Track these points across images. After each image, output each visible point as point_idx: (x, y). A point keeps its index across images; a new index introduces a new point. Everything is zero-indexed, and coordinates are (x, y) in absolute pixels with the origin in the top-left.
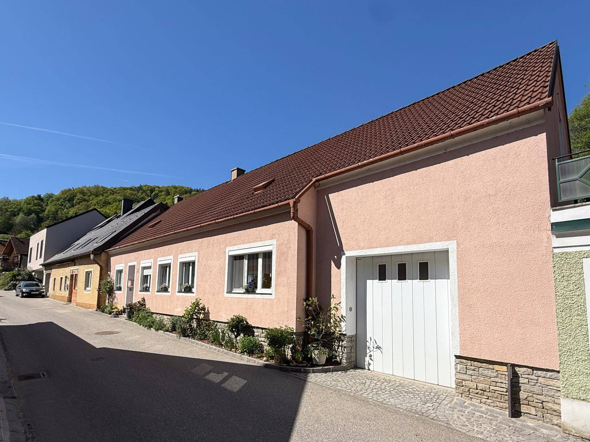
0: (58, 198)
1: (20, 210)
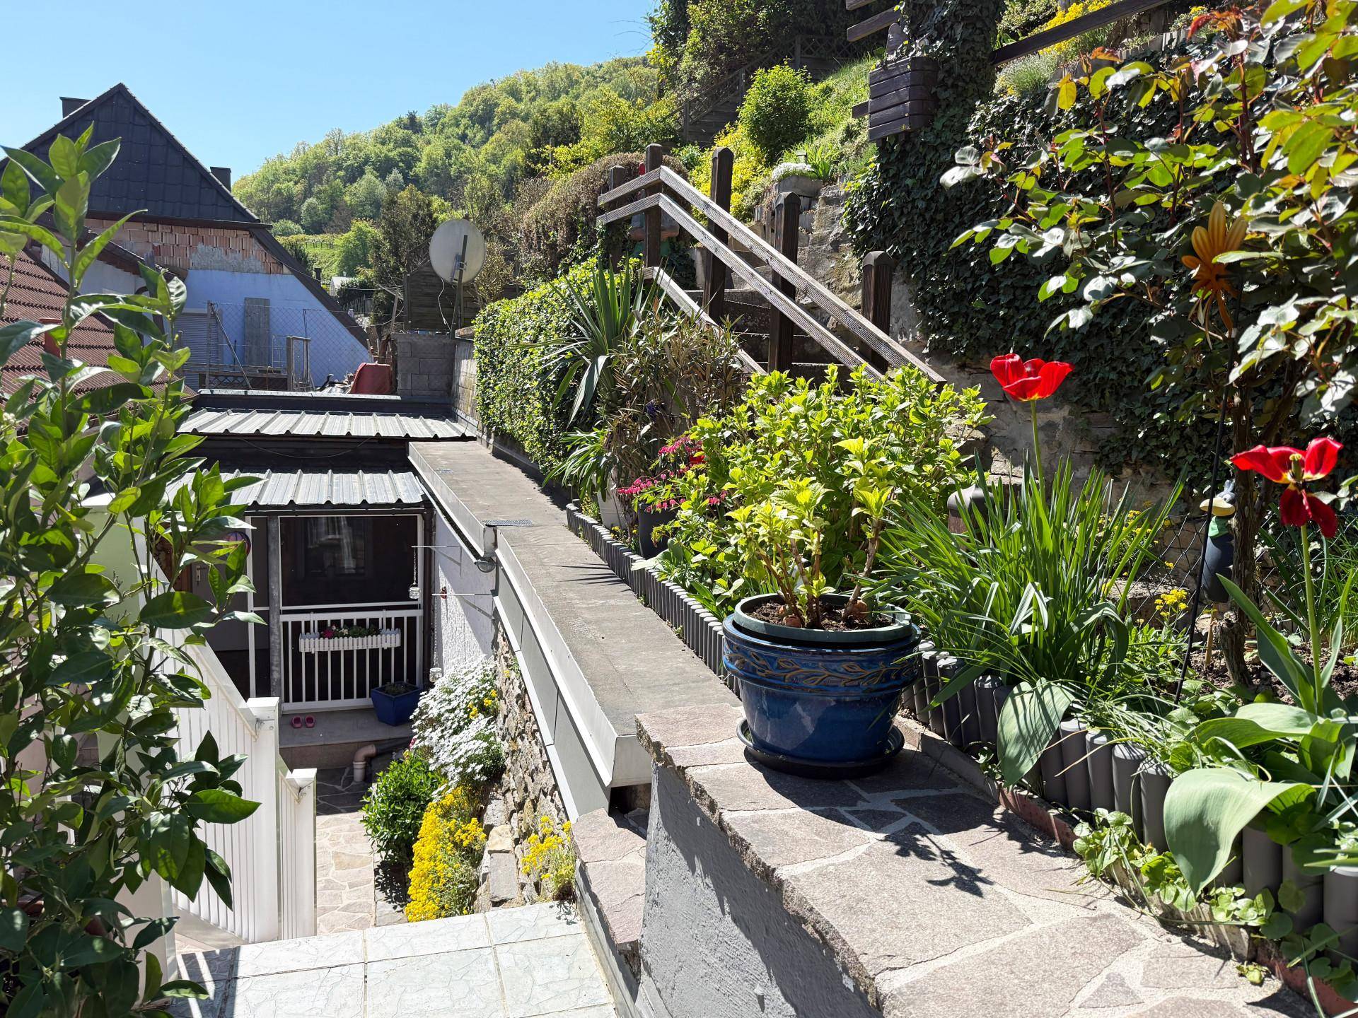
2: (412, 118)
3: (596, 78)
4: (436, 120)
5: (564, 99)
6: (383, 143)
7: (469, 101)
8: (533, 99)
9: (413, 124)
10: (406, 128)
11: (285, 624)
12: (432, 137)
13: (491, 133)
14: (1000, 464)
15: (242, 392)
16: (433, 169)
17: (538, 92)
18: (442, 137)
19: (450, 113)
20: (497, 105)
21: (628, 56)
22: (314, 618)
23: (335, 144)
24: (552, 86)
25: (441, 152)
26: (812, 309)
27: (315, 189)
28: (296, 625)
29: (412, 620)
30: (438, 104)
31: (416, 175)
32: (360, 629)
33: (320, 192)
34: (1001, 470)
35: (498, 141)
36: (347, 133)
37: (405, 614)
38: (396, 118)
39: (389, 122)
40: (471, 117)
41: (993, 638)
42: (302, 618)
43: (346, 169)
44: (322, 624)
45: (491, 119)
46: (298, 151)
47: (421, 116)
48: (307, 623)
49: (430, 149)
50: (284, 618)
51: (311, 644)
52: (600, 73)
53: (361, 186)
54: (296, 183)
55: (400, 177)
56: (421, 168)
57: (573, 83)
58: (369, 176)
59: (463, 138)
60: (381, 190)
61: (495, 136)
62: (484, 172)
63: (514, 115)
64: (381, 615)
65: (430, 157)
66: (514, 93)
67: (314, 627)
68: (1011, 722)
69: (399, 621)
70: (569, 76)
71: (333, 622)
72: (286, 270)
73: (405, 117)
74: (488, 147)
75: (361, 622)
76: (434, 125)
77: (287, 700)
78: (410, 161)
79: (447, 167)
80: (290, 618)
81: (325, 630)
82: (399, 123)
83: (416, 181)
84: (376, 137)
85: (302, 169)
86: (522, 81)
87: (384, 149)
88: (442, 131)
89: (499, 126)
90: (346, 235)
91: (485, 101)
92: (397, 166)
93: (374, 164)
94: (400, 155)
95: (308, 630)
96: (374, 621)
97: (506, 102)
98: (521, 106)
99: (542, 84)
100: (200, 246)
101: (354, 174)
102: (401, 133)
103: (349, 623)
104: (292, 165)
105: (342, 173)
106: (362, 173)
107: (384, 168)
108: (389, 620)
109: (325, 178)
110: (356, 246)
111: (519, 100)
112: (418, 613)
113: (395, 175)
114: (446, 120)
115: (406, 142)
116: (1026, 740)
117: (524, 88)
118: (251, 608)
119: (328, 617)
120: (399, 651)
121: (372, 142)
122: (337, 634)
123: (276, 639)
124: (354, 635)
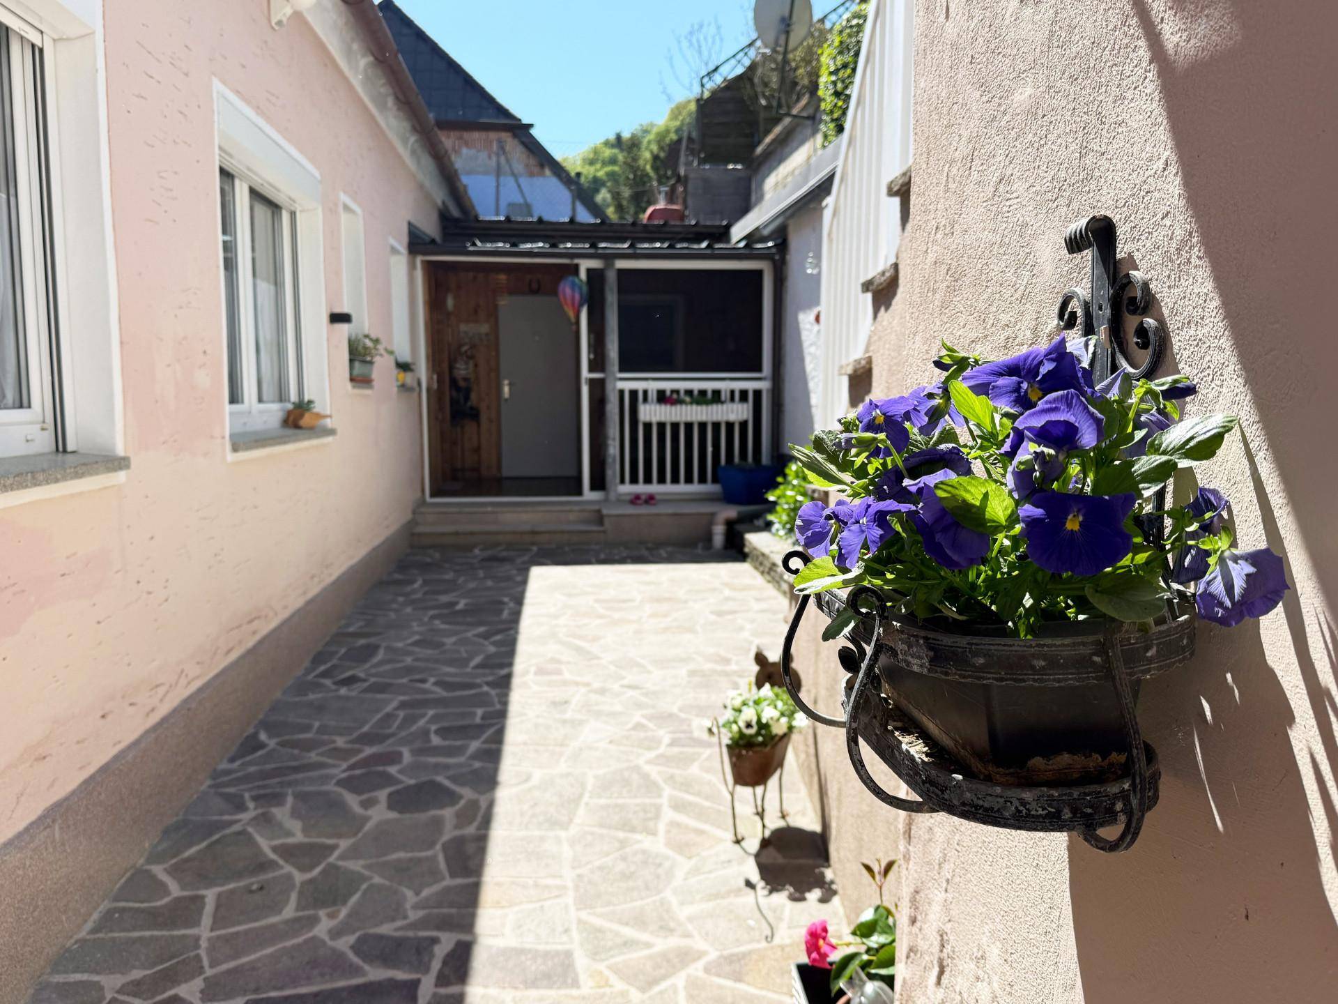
2: (619, 137)
4: (643, 135)
6: (591, 163)
7: (672, 117)
9: (620, 142)
10: (613, 146)
11: (622, 392)
12: (637, 154)
19: (655, 131)
22: (653, 387)
28: (634, 394)
29: (758, 394)
30: (644, 123)
32: (701, 398)
37: (750, 386)
42: (639, 386)
44: (661, 393)
48: (645, 392)
50: (620, 386)
51: (651, 413)
55: (606, 195)
64: (724, 386)
67: (652, 396)
69: (744, 395)
71: (673, 391)
73: (612, 137)
75: (703, 393)
76: (639, 143)
78: (615, 179)
80: (627, 386)
81: (662, 397)
84: (584, 160)
87: (592, 169)
88: (646, 148)
92: (604, 184)
94: (608, 174)
95: (645, 400)
96: (716, 392)
102: (608, 153)
103: (689, 392)
108: (732, 392)
112: (764, 386)
114: (651, 137)
115: (614, 161)
118: (585, 373)
119: (668, 386)
120: (744, 425)
121: (579, 162)
122: (679, 402)
123: (612, 408)
124: (698, 403)
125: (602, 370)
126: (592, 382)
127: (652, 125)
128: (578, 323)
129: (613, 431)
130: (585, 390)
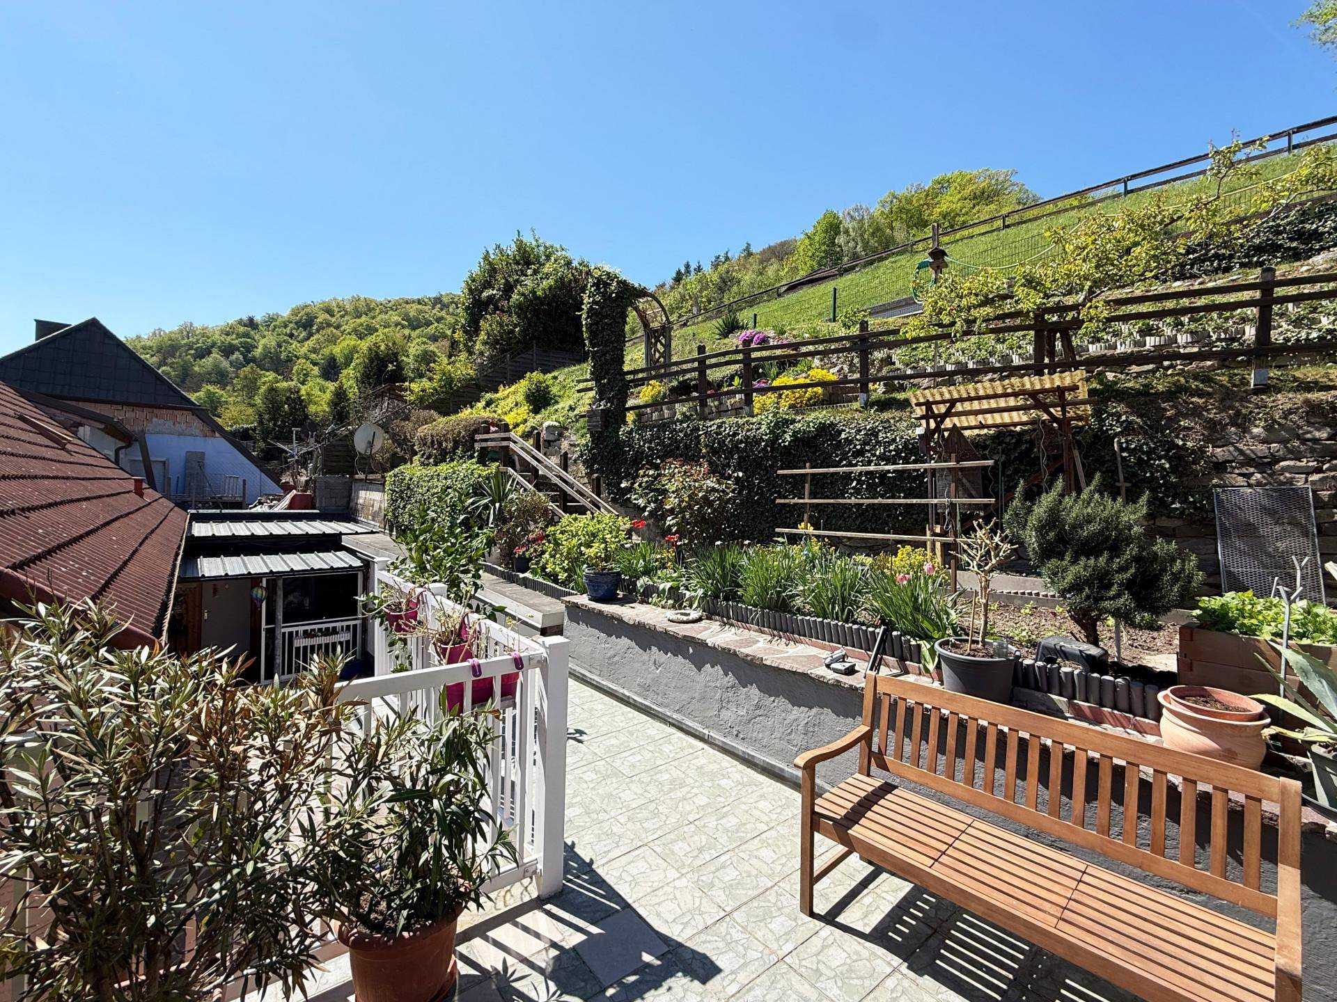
0: (284, 322)
1: (213, 346)
2: (251, 320)
3: (386, 308)
4: (270, 321)
5: (364, 318)
6: (228, 334)
7: (295, 312)
8: (342, 316)
9: (251, 323)
10: (245, 325)
11: (284, 634)
12: (266, 333)
13: (311, 335)
14: (634, 537)
15: (218, 511)
16: (267, 353)
17: (346, 313)
18: (275, 333)
19: (280, 319)
20: (316, 318)
21: (409, 297)
22: (301, 629)
23: (188, 331)
24: (356, 309)
25: (274, 343)
26: (522, 448)
27: (169, 361)
28: (291, 634)
29: (355, 626)
30: (271, 312)
31: (254, 357)
32: (326, 632)
33: (173, 363)
34: (636, 539)
35: (317, 340)
36: (198, 325)
37: (351, 623)
38: (238, 318)
39: (232, 320)
40: (296, 323)
41: (636, 570)
42: (294, 629)
43: (196, 349)
44: (305, 632)
45: (311, 326)
46: (154, 334)
47: (258, 318)
48: (297, 632)
49: (265, 342)
50: (283, 630)
51: (299, 641)
52: (390, 305)
53: (208, 362)
54: (152, 356)
55: (241, 357)
56: (258, 352)
57: (370, 310)
58: (216, 355)
59: (291, 336)
60: (225, 364)
61: (316, 337)
62: (307, 359)
63: (329, 325)
64: (338, 625)
65: (265, 346)
66: (329, 311)
67: (301, 633)
68: (639, 585)
69: (348, 627)
70: (367, 305)
71: (312, 630)
72: (217, 435)
73: (245, 318)
74: (310, 343)
75: (327, 629)
76: (268, 326)
77: (283, 674)
78: (249, 348)
79: (278, 354)
80: (287, 630)
81: (307, 634)
82: (240, 322)
83: (254, 360)
84: (222, 330)
85: (157, 346)
86: (334, 304)
87: (229, 339)
88: (273, 330)
89: (318, 331)
90: (197, 394)
91: (307, 314)
92: (238, 349)
93: (219, 347)
94: (241, 343)
95: (297, 635)
96: (334, 628)
97: (322, 317)
98: (333, 320)
99: (349, 307)
100: (155, 420)
101: (203, 353)
102: (242, 329)
103: (320, 630)
104: (149, 343)
105: (193, 352)
106: (210, 353)
107: (227, 351)
108: (342, 627)
109: (178, 354)
110: (205, 402)
111: (333, 316)
112: (358, 622)
113: (237, 355)
114: (277, 323)
115: (247, 335)
116: (641, 586)
117: (336, 309)
118: (264, 626)
119: (309, 628)
120: (348, 642)
121: (218, 333)
122: (316, 636)
123: (279, 642)
124: (325, 635)
125: (274, 623)
126: (267, 630)
127: (278, 316)
128: (261, 607)
129: (279, 652)
130: (263, 634)
